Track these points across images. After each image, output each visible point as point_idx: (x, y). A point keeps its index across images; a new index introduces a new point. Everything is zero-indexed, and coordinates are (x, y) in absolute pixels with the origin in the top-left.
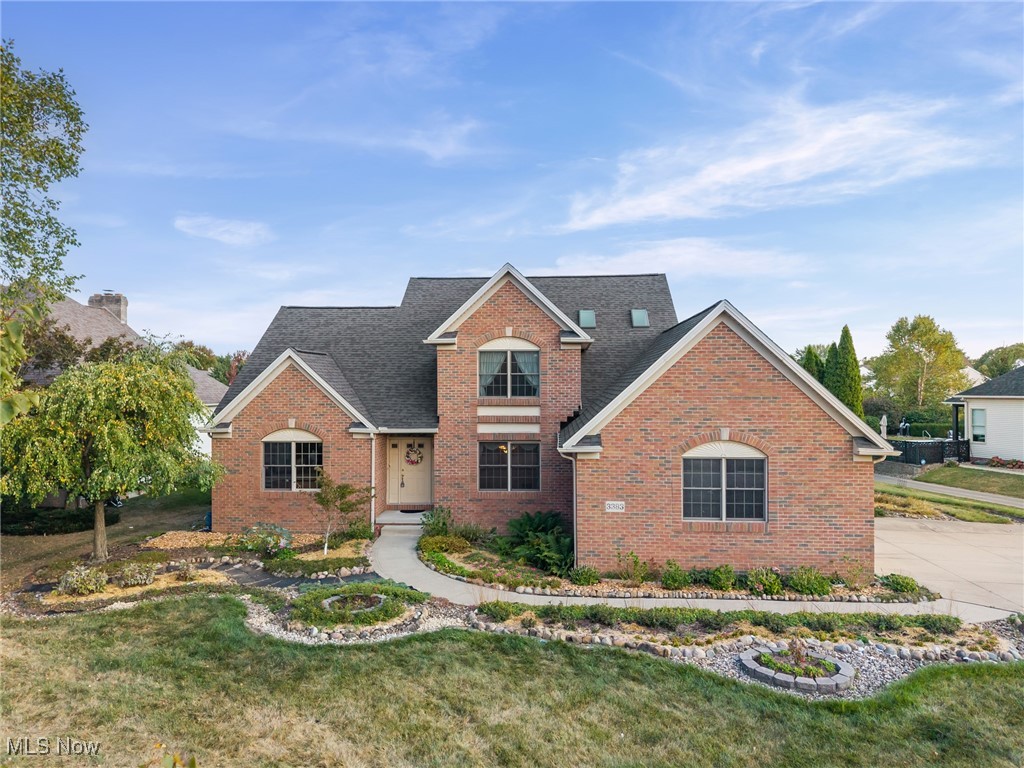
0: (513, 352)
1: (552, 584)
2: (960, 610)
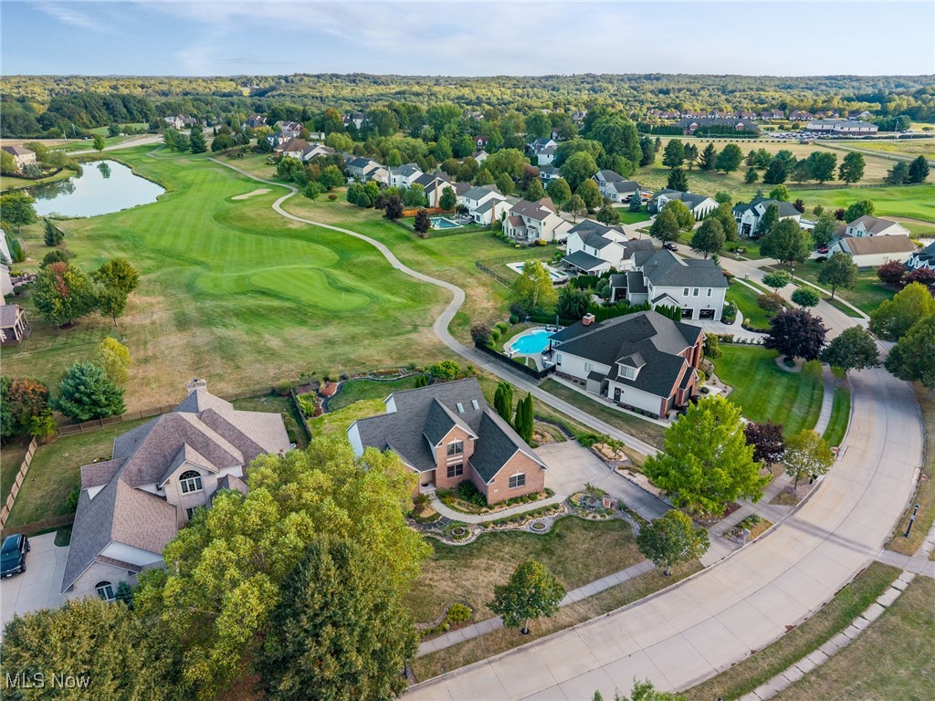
0: (456, 443)
1: (487, 512)
2: (559, 498)
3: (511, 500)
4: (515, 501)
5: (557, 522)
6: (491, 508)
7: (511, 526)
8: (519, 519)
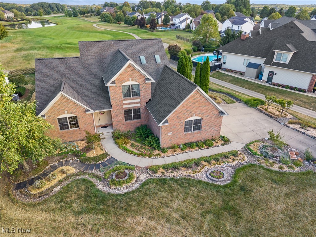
0: (131, 85)
1: (159, 155)
2: (236, 146)
3: (185, 144)
4: (190, 145)
5: (238, 171)
6: (163, 151)
7: (183, 173)
8: (193, 166)
